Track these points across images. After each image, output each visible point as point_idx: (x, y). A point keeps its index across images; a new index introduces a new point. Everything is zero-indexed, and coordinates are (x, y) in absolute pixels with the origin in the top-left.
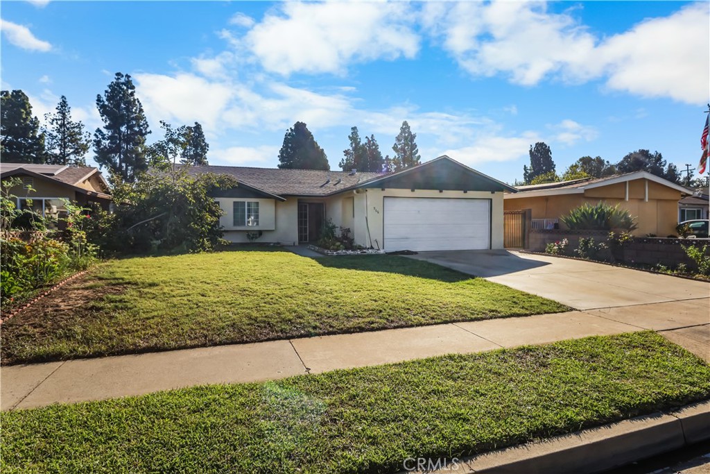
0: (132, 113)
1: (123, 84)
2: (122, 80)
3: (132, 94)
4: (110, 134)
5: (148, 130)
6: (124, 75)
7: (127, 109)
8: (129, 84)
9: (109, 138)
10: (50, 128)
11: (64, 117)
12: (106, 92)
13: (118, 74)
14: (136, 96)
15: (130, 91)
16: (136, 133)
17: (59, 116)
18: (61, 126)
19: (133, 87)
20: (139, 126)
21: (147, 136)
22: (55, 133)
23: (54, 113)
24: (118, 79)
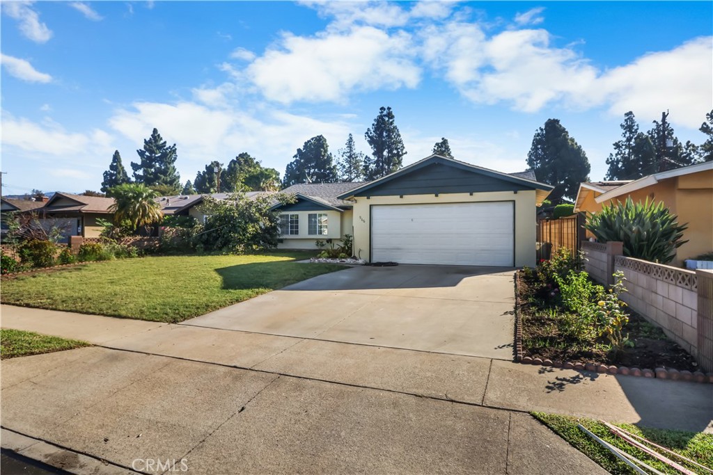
0: (392, 139)
1: (385, 116)
2: (385, 113)
3: (392, 123)
4: (376, 159)
5: (404, 152)
6: (386, 108)
7: (389, 136)
8: (390, 115)
9: (375, 163)
10: (342, 160)
11: (351, 151)
12: (373, 125)
13: (382, 109)
14: (395, 124)
15: (391, 120)
16: (394, 155)
17: (348, 150)
18: (349, 157)
19: (393, 117)
20: (397, 149)
21: (404, 157)
22: (345, 164)
23: (345, 148)
24: (382, 112)
